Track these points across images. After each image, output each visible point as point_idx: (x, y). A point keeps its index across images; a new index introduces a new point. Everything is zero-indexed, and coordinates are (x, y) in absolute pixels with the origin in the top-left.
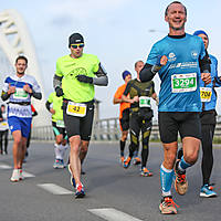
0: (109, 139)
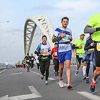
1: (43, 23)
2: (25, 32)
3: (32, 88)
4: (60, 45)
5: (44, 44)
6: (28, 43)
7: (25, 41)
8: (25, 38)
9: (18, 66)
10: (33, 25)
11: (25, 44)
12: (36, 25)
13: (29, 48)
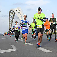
1: (19, 12)
2: (9, 17)
3: (13, 46)
4: (23, 27)
5: (16, 25)
6: (11, 22)
7: (9, 21)
8: (9, 20)
9: (6, 35)
10: (14, 13)
11: (9, 23)
12: (15, 13)
13: (11, 25)
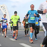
0: (23, 30)
